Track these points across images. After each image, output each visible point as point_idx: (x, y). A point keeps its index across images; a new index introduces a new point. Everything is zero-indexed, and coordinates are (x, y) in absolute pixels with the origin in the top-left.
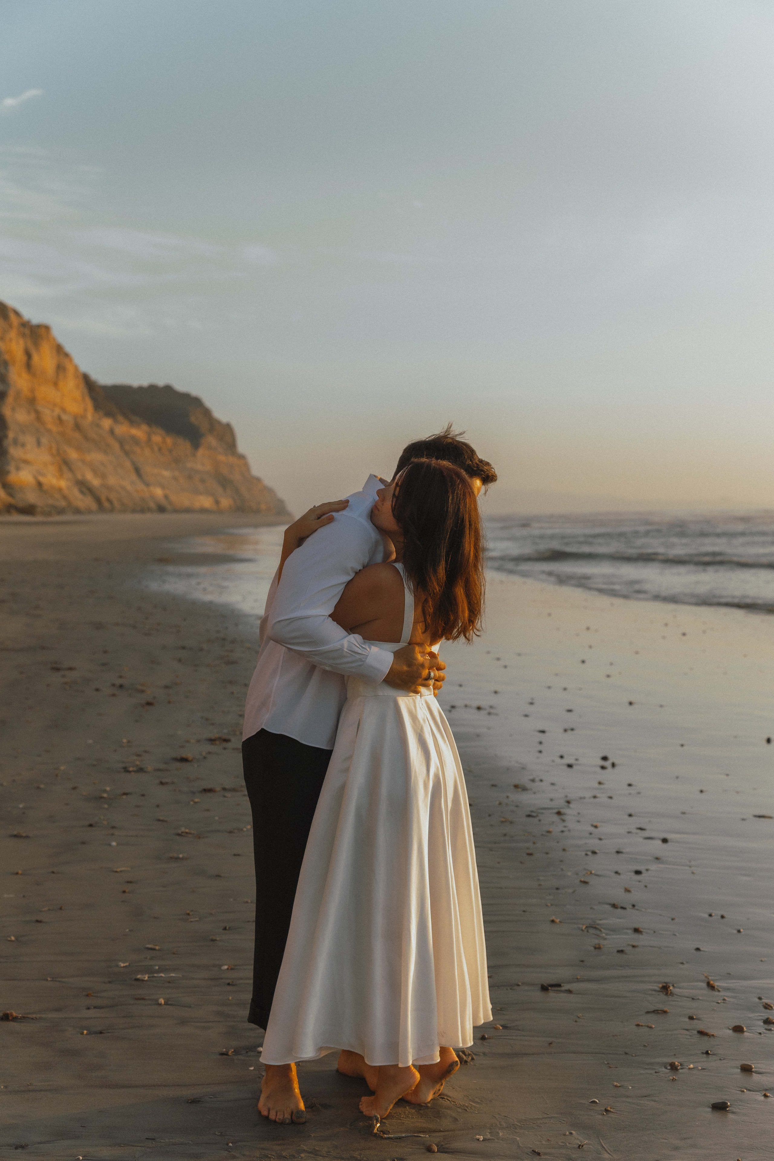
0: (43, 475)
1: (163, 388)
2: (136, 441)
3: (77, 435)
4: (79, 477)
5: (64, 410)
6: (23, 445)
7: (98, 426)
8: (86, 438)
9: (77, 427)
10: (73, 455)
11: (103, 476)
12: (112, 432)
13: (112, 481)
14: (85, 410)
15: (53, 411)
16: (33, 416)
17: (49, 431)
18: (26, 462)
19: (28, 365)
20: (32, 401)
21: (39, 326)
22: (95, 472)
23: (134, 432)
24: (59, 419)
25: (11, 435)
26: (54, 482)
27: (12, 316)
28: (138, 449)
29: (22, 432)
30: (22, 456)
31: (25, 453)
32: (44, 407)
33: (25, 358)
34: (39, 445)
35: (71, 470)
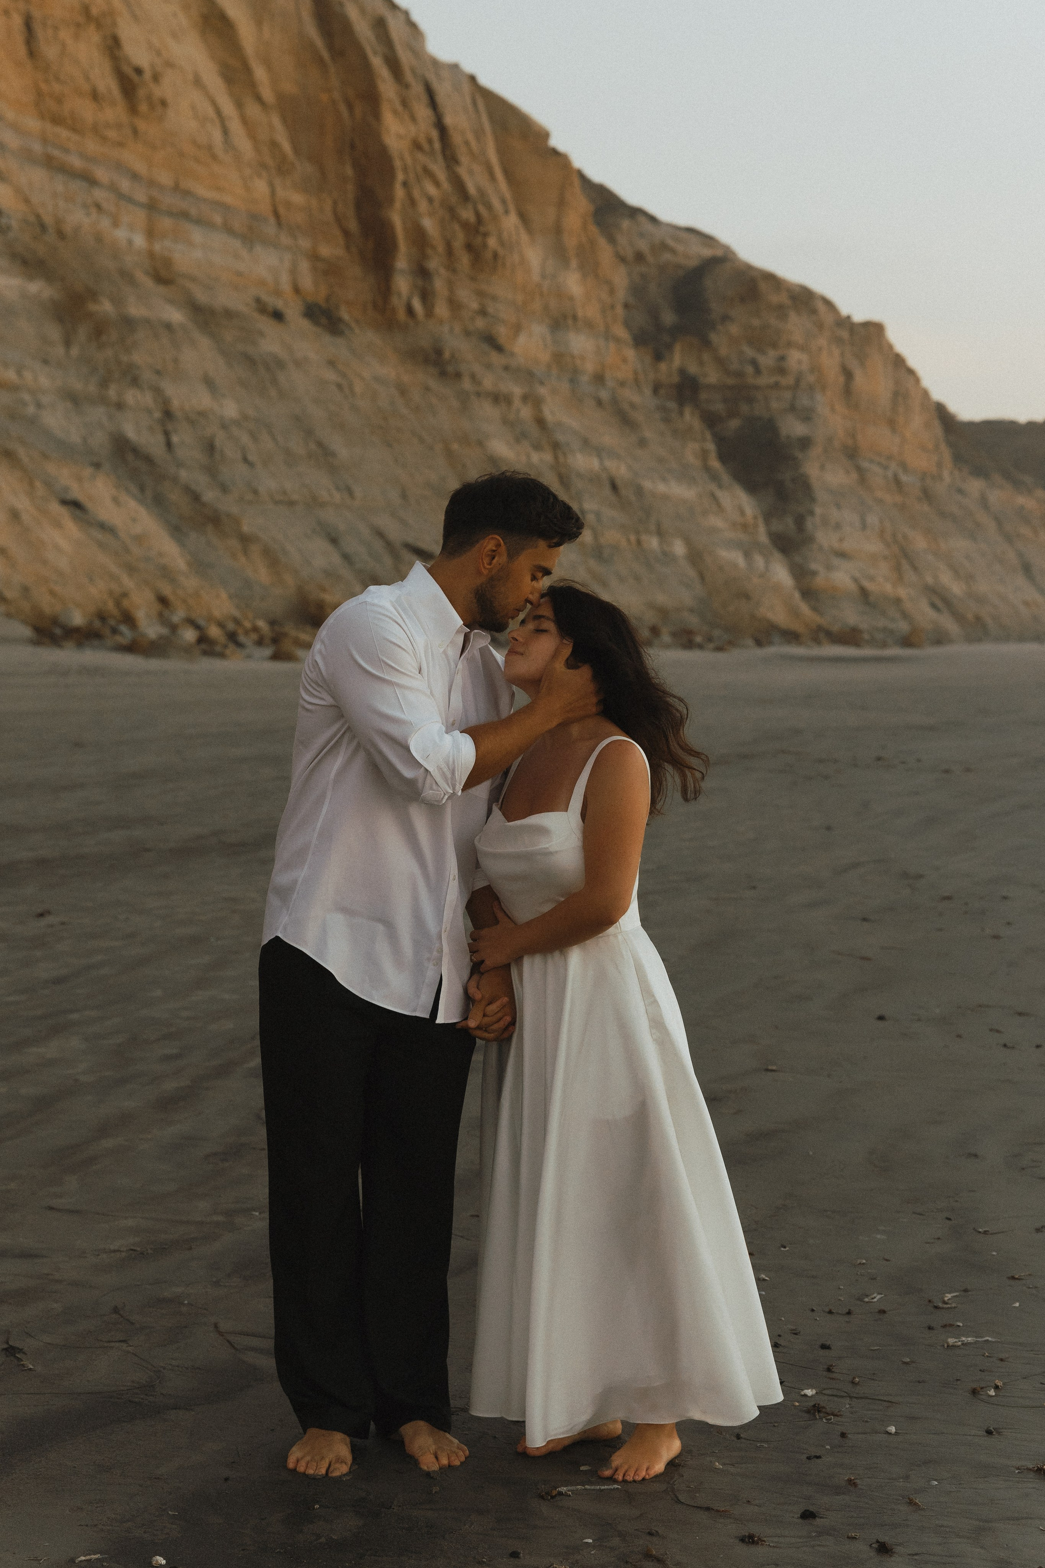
0: (870, 578)
2: (1022, 516)
3: (926, 508)
4: (929, 580)
5: (904, 466)
6: (838, 526)
7: (960, 491)
9: (927, 495)
10: (920, 543)
11: (970, 578)
12: (984, 502)
13: (983, 587)
15: (886, 468)
16: (854, 476)
17: (880, 501)
18: (842, 555)
19: (847, 390)
20: (852, 453)
21: (864, 325)
22: (956, 572)
23: (1020, 500)
24: (897, 481)
25: (818, 510)
26: (888, 588)
27: (821, 307)
28: (1025, 531)
29: (838, 506)
30: (836, 545)
31: (841, 540)
32: (872, 461)
33: (842, 379)
34: (864, 526)
35: (915, 569)
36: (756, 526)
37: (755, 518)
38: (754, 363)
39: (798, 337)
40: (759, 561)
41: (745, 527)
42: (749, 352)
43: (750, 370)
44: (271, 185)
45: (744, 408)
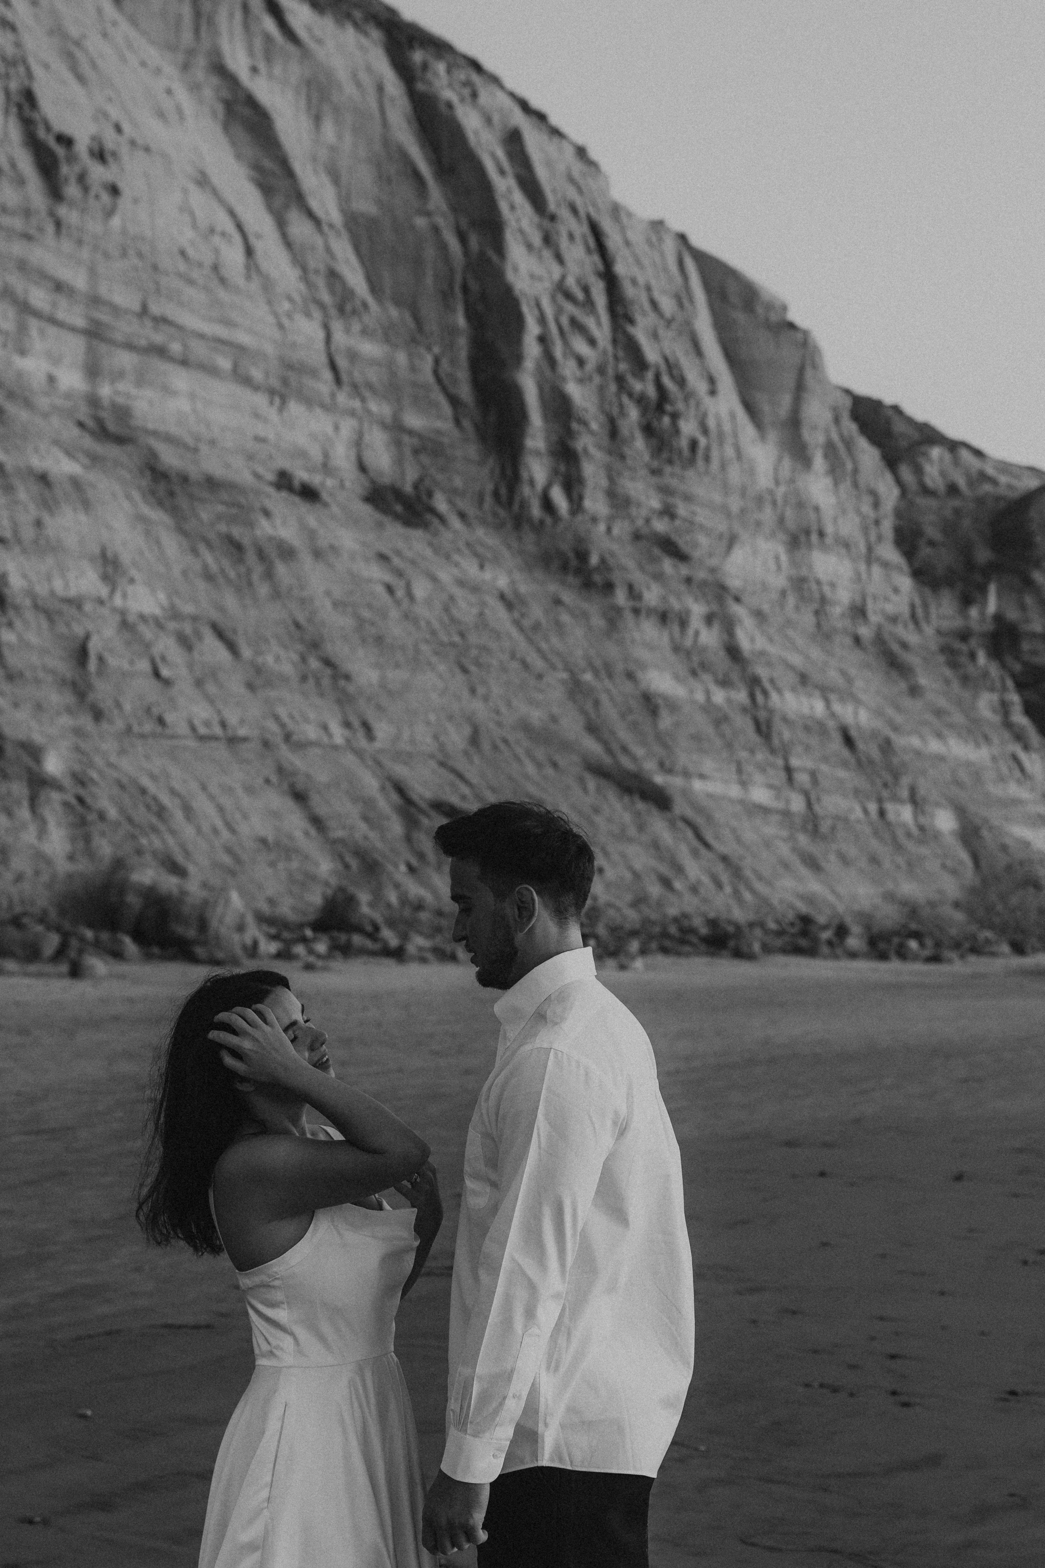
44: (327, 328)
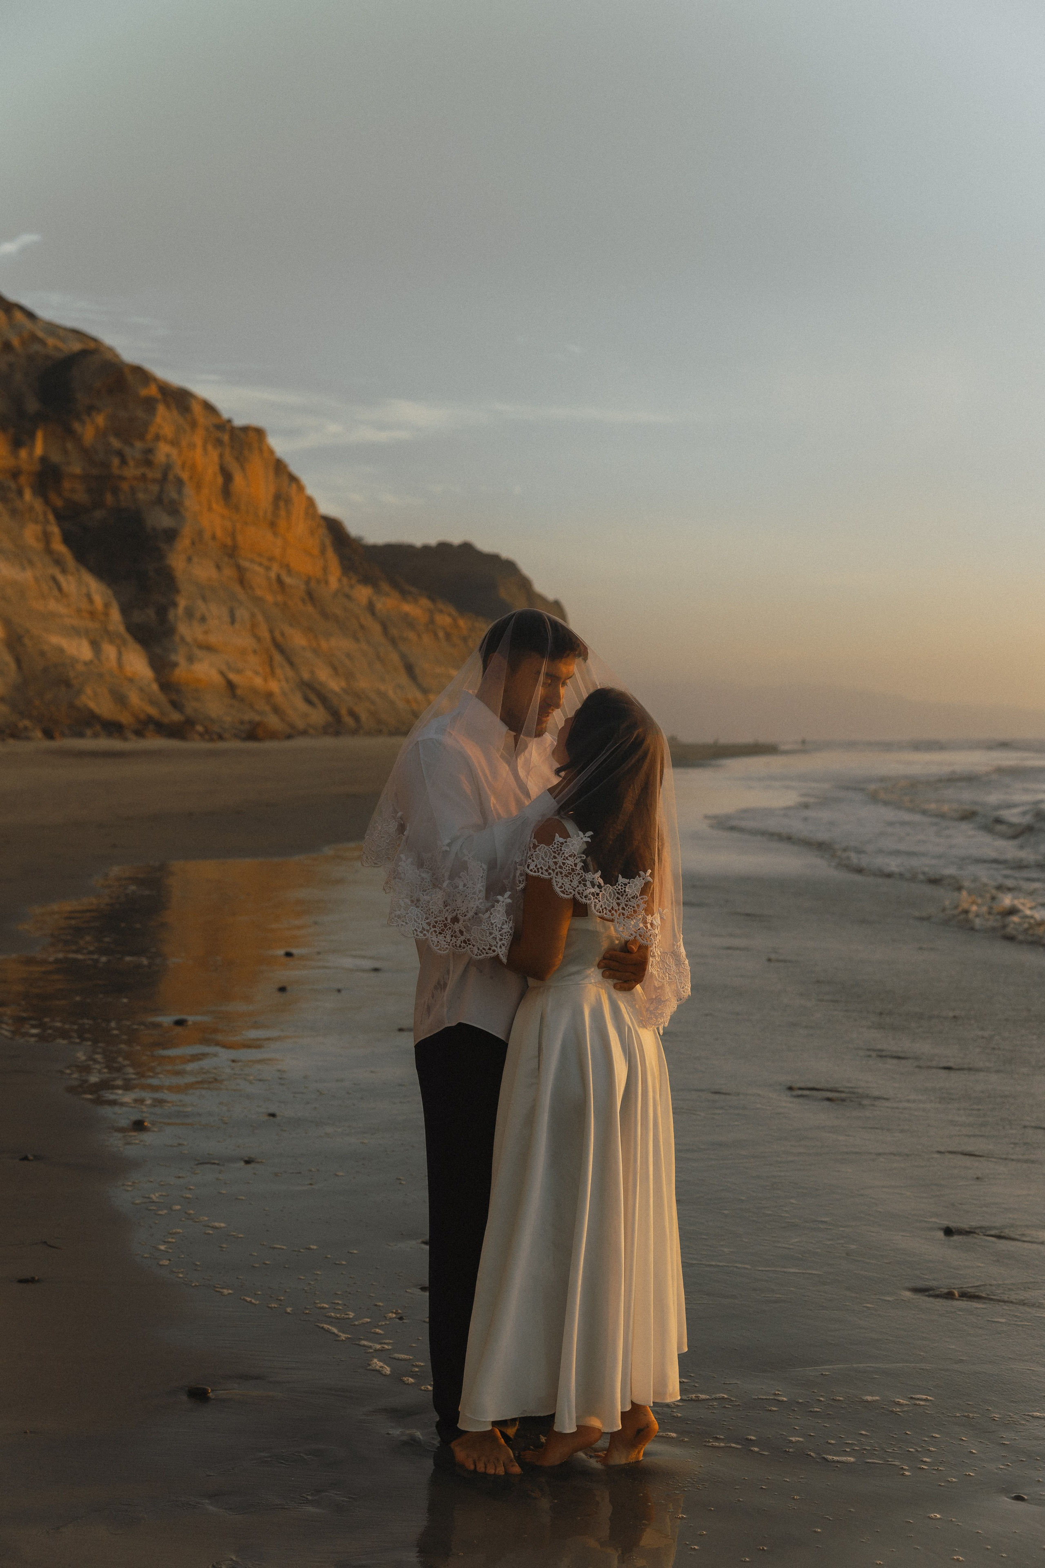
0: (239, 672)
1: (458, 546)
2: (409, 622)
3: (310, 609)
4: (307, 676)
5: (288, 568)
6: (204, 619)
7: (348, 596)
8: (325, 615)
9: (311, 596)
10: (298, 640)
12: (371, 608)
14: (325, 569)
15: (269, 568)
16: (229, 572)
17: (258, 601)
18: (209, 648)
19: (226, 492)
20: (231, 551)
21: (245, 429)
22: (337, 669)
23: (407, 608)
24: (280, 582)
25: (182, 603)
26: (258, 681)
27: (201, 409)
28: (412, 635)
29: (204, 599)
30: (200, 637)
31: (206, 632)
32: (252, 561)
33: (220, 480)
34: (233, 621)
35: (291, 663)
36: (106, 614)
37: (107, 605)
38: (120, 454)
39: (168, 430)
40: (110, 651)
41: (92, 614)
42: (116, 443)
43: (116, 461)
45: (109, 498)
